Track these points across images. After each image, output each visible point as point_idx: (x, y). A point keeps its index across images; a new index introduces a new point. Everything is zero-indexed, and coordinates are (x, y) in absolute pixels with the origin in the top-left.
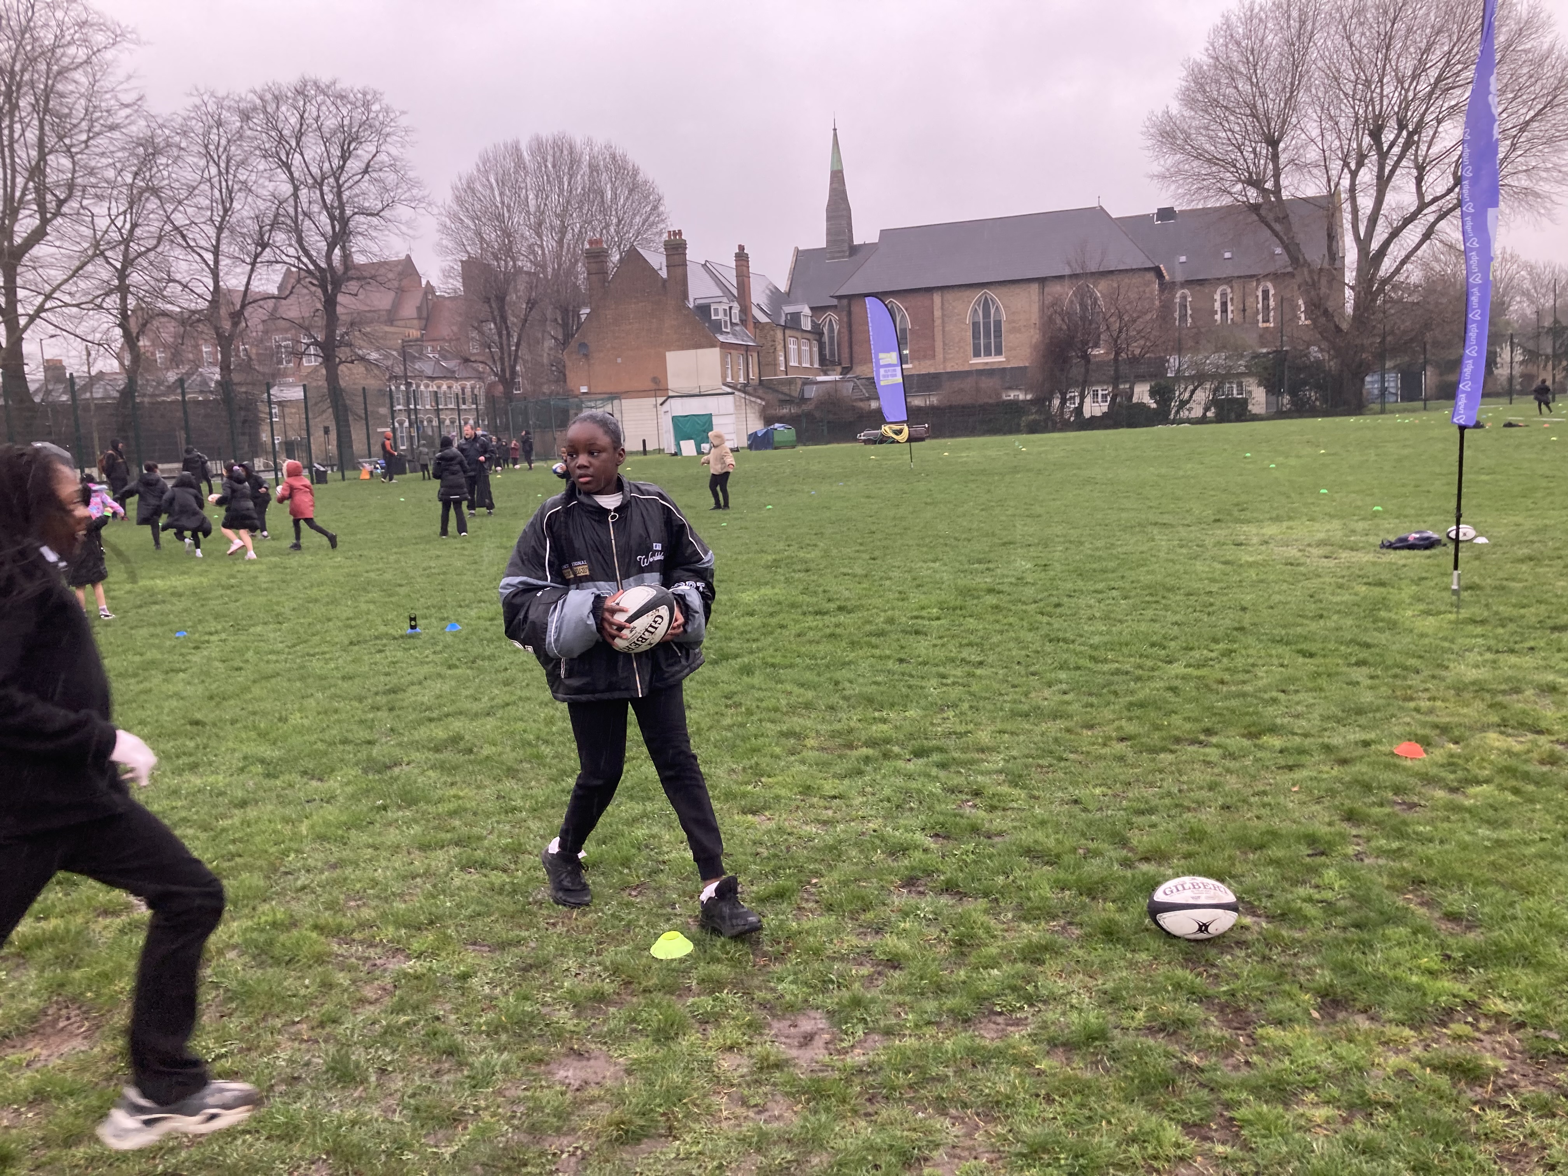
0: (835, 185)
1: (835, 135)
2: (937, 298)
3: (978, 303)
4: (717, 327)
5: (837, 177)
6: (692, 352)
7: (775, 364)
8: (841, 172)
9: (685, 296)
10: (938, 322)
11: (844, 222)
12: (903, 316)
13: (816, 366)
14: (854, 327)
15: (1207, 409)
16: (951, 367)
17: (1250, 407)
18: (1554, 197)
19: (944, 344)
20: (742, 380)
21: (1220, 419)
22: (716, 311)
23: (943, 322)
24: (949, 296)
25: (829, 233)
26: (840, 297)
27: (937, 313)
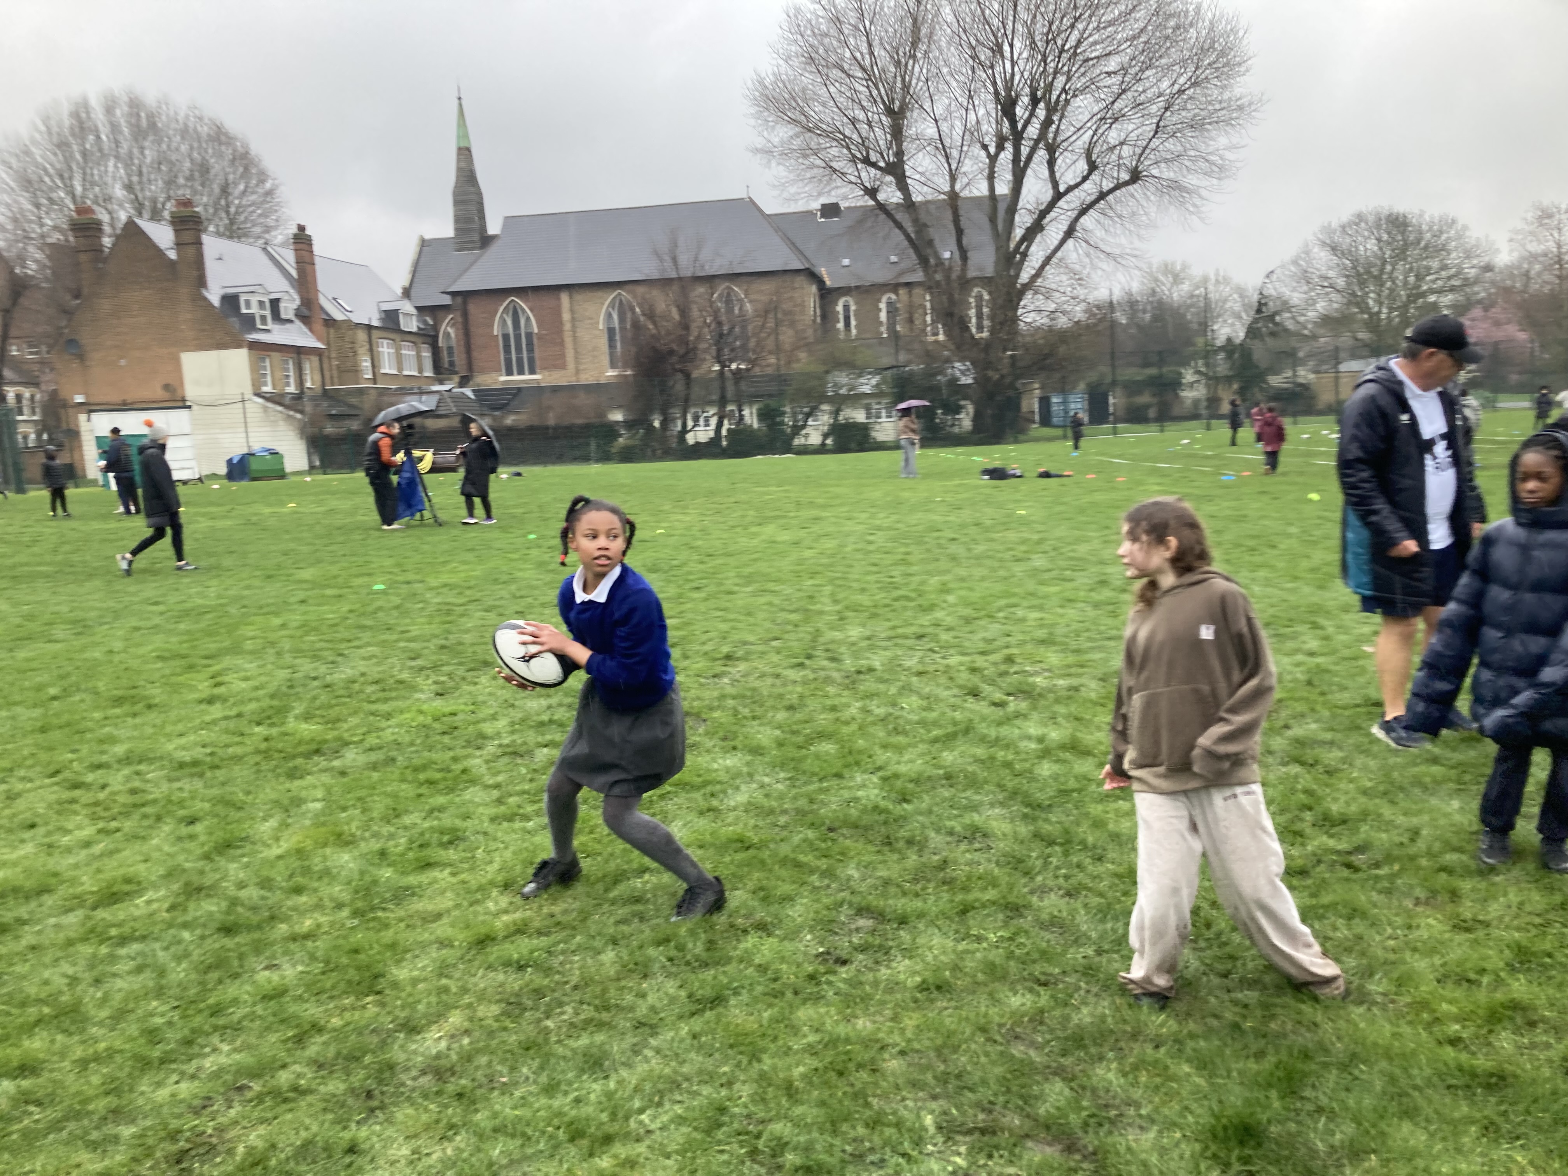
0: (463, 165)
1: (460, 105)
2: (565, 298)
3: (612, 305)
4: (249, 322)
5: (465, 153)
6: (214, 353)
7: (355, 371)
8: (468, 150)
9: (201, 281)
10: (567, 326)
11: (473, 208)
12: (528, 319)
13: (429, 373)
14: (473, 330)
15: (825, 436)
16: (587, 378)
17: (874, 434)
18: (1203, 193)
19: (576, 352)
20: (292, 389)
21: (841, 448)
22: (248, 304)
23: (574, 328)
24: (579, 297)
25: (457, 220)
26: (454, 294)
27: (566, 316)
